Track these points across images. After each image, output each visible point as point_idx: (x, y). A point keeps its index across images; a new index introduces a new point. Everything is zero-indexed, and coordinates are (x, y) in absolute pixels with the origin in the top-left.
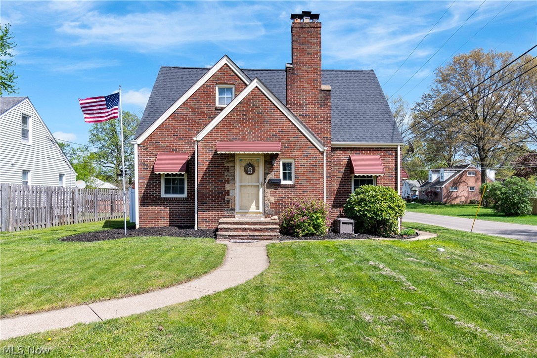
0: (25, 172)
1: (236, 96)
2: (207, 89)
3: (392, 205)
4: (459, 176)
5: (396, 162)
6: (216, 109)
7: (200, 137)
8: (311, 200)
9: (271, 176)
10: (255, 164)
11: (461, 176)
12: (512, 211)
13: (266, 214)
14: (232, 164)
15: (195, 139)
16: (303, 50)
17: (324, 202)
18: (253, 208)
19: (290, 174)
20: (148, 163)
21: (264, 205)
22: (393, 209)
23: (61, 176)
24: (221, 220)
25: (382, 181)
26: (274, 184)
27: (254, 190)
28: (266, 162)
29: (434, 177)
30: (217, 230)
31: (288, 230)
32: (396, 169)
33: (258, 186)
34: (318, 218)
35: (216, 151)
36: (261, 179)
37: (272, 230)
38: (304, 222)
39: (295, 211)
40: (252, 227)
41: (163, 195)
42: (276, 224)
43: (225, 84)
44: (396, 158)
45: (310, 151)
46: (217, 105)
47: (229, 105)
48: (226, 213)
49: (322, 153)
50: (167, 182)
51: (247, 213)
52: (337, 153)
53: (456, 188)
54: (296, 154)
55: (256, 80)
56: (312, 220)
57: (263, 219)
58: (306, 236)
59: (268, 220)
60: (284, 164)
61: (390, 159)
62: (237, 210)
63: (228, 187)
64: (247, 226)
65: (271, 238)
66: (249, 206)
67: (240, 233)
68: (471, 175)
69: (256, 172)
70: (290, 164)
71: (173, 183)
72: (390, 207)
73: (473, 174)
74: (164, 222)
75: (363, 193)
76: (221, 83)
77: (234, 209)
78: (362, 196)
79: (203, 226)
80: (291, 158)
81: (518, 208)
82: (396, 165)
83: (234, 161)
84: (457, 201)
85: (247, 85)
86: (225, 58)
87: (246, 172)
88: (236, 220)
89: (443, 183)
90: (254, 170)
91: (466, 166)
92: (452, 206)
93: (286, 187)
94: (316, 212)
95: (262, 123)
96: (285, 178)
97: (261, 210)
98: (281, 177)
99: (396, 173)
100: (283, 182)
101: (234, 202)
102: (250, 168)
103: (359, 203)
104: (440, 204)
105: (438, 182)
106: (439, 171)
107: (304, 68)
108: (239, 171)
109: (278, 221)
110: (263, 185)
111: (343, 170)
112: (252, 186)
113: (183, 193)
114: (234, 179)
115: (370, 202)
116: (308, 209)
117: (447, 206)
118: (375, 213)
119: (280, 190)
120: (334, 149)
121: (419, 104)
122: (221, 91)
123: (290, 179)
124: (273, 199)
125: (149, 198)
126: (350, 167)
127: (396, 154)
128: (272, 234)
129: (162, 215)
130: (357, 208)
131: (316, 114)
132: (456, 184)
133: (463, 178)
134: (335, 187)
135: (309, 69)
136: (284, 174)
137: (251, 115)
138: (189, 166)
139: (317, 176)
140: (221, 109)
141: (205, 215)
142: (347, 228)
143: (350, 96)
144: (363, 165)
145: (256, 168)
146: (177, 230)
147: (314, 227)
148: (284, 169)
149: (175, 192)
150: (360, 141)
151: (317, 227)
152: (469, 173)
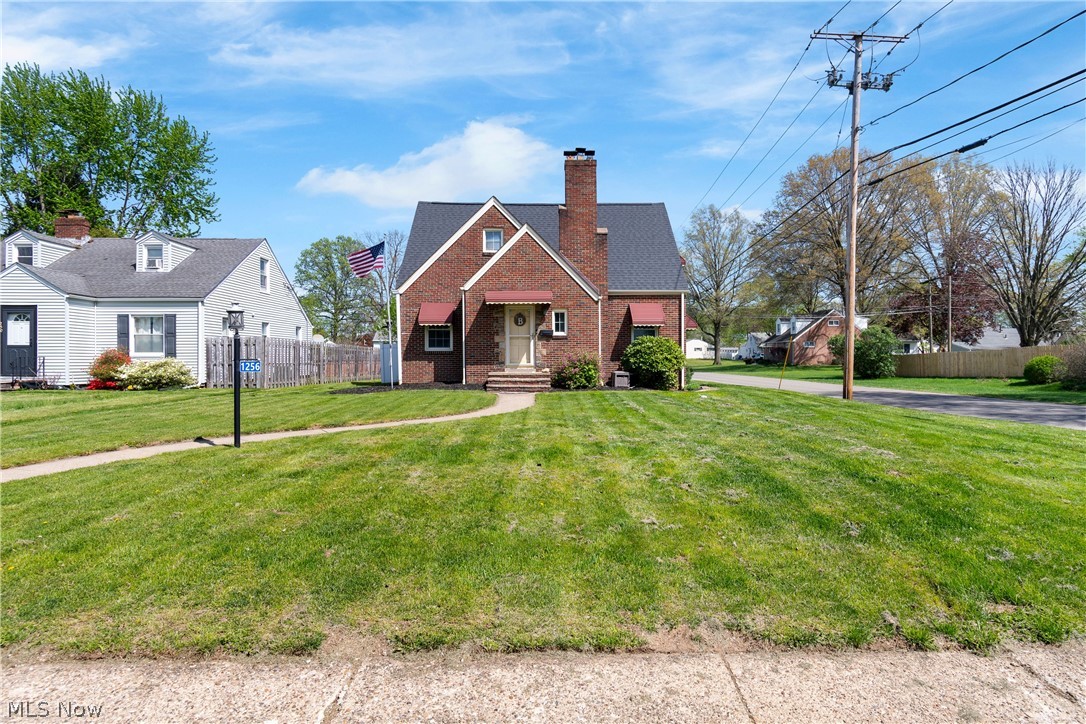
0: (265, 325)
1: (505, 242)
2: (473, 234)
3: (669, 357)
4: (817, 326)
5: (680, 311)
6: (484, 255)
7: (467, 286)
8: (583, 352)
9: (542, 328)
10: (526, 314)
11: (819, 327)
12: (869, 372)
13: (537, 367)
14: (501, 315)
15: (462, 288)
16: (577, 190)
17: (599, 354)
18: (524, 362)
19: (563, 325)
20: (411, 315)
21: (535, 357)
22: (670, 361)
23: (298, 328)
24: (490, 374)
25: (665, 332)
26: (546, 336)
27: (525, 342)
28: (537, 312)
29: (784, 329)
30: (487, 382)
31: (560, 383)
32: (680, 319)
33: (529, 338)
34: (589, 370)
35: (484, 302)
36: (532, 331)
37: (543, 382)
38: (576, 374)
39: (566, 363)
40: (522, 380)
41: (427, 348)
42: (548, 376)
43: (493, 227)
44: (680, 306)
45: (584, 300)
46: (485, 250)
47: (498, 251)
48: (495, 367)
49: (597, 303)
50: (432, 334)
51: (517, 366)
52: (615, 301)
53: (812, 344)
54: (569, 303)
55: (526, 226)
56: (584, 372)
57: (534, 372)
58: (578, 388)
59: (540, 373)
60: (557, 315)
61: (673, 307)
62: (507, 363)
63: (497, 339)
64: (517, 379)
65: (541, 390)
66: (519, 360)
67: (510, 385)
68: (834, 325)
69: (527, 323)
70: (563, 314)
71: (438, 335)
72: (666, 358)
73: (837, 323)
74: (429, 377)
75: (639, 344)
76: (489, 227)
77: (503, 363)
78: (638, 347)
79: (472, 381)
80: (563, 308)
81: (878, 368)
82: (680, 314)
83: (503, 312)
84: (814, 362)
85: (517, 230)
86: (493, 199)
87: (516, 323)
88: (507, 372)
89: (795, 336)
90: (524, 321)
91: (827, 312)
92: (806, 368)
93: (558, 338)
94: (588, 364)
95: (532, 271)
96: (557, 330)
97: (532, 363)
98: (554, 328)
99: (680, 323)
100: (555, 334)
101: (504, 355)
102: (520, 318)
103: (634, 355)
104: (789, 365)
105: (788, 335)
106: (789, 320)
107: (578, 210)
108: (509, 323)
109: (549, 374)
110: (534, 337)
111: (621, 321)
112: (523, 338)
113: (447, 345)
114: (503, 331)
115: (646, 354)
116: (579, 361)
117: (798, 368)
118: (651, 365)
119: (552, 341)
120: (611, 297)
121: (759, 226)
122: (489, 235)
123: (563, 330)
124: (544, 352)
125: (413, 352)
126: (628, 316)
127: (680, 302)
128: (543, 386)
129: (427, 370)
130: (632, 360)
131: (591, 260)
132: (811, 338)
133: (823, 330)
134: (613, 338)
135: (584, 211)
136: (557, 325)
137: (521, 263)
138: (456, 317)
139: (591, 326)
140: (490, 255)
141: (473, 368)
142: (623, 381)
143: (634, 235)
144: (643, 314)
145: (527, 319)
146: (444, 385)
147: (586, 379)
148: (557, 320)
149: (439, 345)
150: (640, 289)
151: (589, 379)
152: (831, 323)
